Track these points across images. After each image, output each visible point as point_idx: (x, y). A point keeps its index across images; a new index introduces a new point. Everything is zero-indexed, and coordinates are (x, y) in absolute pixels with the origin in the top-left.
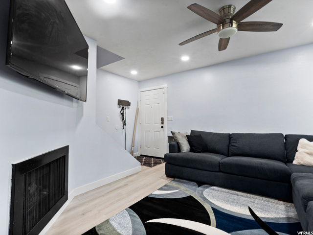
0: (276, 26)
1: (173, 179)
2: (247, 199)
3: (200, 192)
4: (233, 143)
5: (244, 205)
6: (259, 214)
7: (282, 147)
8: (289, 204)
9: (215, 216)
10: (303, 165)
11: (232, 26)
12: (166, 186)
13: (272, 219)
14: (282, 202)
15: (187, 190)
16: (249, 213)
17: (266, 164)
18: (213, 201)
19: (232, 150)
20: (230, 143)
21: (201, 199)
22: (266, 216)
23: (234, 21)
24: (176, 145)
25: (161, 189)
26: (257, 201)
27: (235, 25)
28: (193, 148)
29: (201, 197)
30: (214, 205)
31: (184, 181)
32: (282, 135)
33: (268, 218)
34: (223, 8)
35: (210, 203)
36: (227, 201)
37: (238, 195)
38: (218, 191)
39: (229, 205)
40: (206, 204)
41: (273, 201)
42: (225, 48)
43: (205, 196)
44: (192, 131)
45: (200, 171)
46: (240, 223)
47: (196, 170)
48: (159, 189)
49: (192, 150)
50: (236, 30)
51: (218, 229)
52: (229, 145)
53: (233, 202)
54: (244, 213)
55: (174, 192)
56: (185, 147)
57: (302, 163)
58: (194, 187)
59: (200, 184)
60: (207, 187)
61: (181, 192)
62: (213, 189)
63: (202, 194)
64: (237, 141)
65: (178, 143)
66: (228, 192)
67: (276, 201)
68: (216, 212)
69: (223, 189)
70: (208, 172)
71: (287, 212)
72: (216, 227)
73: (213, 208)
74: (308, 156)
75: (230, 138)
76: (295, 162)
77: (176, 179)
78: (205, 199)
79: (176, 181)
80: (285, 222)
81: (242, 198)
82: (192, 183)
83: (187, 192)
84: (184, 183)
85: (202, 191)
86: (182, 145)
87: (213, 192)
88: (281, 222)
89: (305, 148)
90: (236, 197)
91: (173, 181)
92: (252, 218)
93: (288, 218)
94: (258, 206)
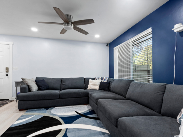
0: (86, 33)
1: (26, 111)
2: (73, 108)
3: (49, 112)
4: (63, 83)
5: (73, 111)
6: (80, 112)
7: (84, 83)
8: (88, 105)
9: (63, 120)
10: (91, 89)
11: (71, 26)
12: (22, 116)
13: (84, 112)
14: (85, 105)
15: (40, 114)
16: (76, 113)
17: (80, 91)
18: (58, 114)
19: (63, 86)
20: (61, 83)
21: (51, 115)
22: (82, 112)
23: (72, 24)
24: (27, 87)
25: (19, 119)
26: (77, 108)
27: (72, 26)
28: (40, 88)
29: (51, 114)
30: (60, 115)
31: (36, 109)
32: (83, 78)
33: (83, 112)
34: (67, 15)
35: (57, 115)
36: (65, 112)
37: (69, 108)
38: (59, 109)
39: (67, 113)
40: (55, 116)
41: (82, 105)
42: (63, 34)
43: (53, 113)
44: (37, 77)
45: (47, 101)
46: (74, 118)
47: (44, 101)
48: (18, 120)
49: (39, 89)
50: (73, 28)
51: (66, 124)
52: (61, 84)
53: (67, 111)
54: (74, 114)
55: (32, 118)
56: (34, 88)
57: (90, 88)
58: (44, 111)
59: (47, 108)
60: (52, 109)
61: (36, 116)
62: (56, 109)
63: (51, 113)
64: (66, 82)
65: (28, 86)
66: (64, 108)
67: (83, 105)
68: (62, 118)
69: (61, 107)
70: (53, 100)
71: (88, 108)
72: (65, 124)
73: (60, 117)
74: (92, 86)
75: (61, 81)
76: (88, 89)
77: (28, 110)
78: (54, 115)
79: (29, 111)
80: (88, 111)
81: (71, 108)
82: (42, 109)
83: (41, 115)
84: (36, 110)
85: (50, 111)
86: (32, 87)
87: (56, 110)
88: (87, 112)
89: (91, 83)
90: (68, 109)
91: (26, 112)
92: (78, 114)
93: (89, 110)
94: (78, 109)
